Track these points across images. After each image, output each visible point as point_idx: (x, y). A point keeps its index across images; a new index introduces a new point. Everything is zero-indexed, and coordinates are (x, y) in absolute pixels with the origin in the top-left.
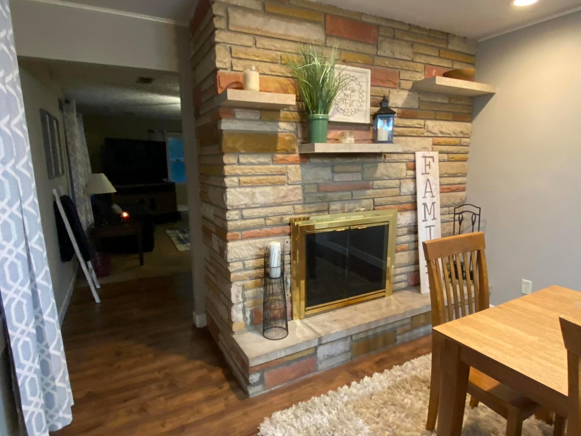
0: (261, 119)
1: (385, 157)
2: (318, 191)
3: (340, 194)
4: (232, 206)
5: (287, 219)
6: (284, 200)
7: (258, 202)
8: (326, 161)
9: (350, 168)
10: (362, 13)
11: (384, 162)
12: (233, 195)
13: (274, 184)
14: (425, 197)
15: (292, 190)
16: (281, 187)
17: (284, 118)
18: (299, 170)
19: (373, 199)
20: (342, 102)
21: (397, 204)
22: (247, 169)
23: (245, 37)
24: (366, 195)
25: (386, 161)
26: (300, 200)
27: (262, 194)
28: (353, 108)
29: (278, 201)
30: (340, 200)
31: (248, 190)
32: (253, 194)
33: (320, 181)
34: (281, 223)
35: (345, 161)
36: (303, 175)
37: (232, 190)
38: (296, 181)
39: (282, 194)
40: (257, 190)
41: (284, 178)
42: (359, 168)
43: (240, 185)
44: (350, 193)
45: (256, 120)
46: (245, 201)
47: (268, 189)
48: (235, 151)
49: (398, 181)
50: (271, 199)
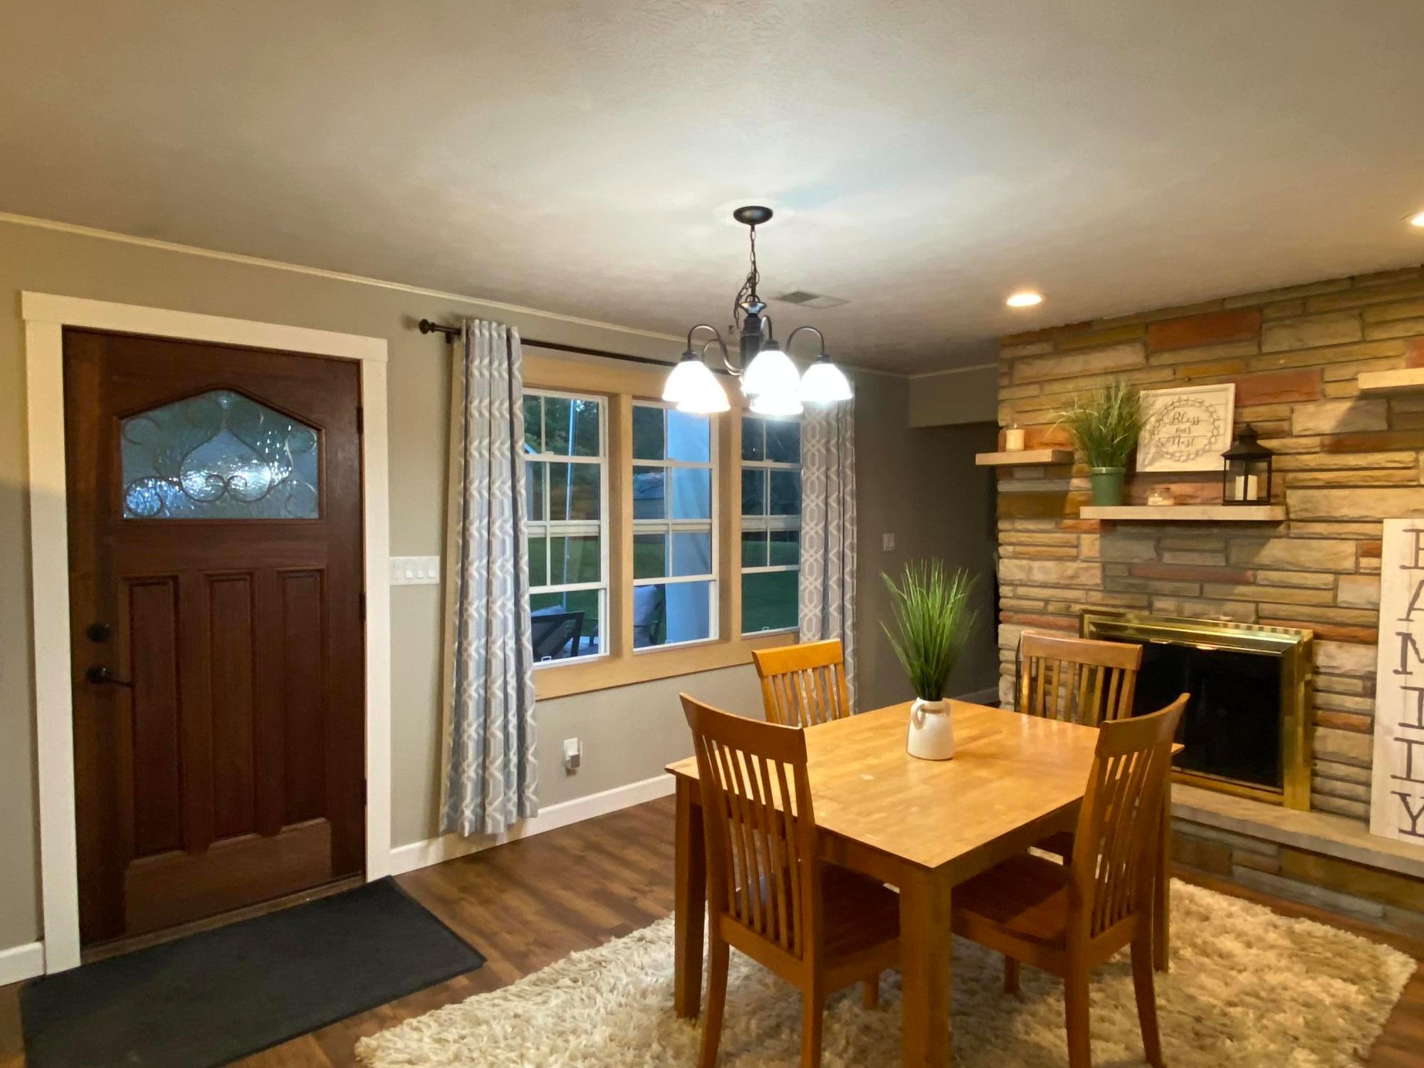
0: (1045, 478)
1: (1289, 527)
2: (1131, 575)
3: (1178, 584)
4: (1005, 580)
5: (1077, 608)
6: (1073, 582)
7: (1034, 578)
8: (1148, 530)
9: (1193, 544)
10: (1224, 299)
11: (1288, 536)
12: (1006, 567)
13: (1059, 559)
14: (1408, 619)
15: (1086, 569)
16: (1069, 564)
17: (1078, 472)
18: (1098, 543)
19: (1257, 603)
20: (1171, 443)
21: (1329, 624)
22: (1024, 537)
23: (1032, 387)
24: (1231, 594)
25: (1292, 535)
26: (1097, 585)
27: (1041, 569)
28: (1192, 449)
29: (1062, 582)
30: (1174, 595)
31: (1024, 562)
32: (1030, 568)
33: (1136, 561)
34: (1067, 613)
35: (1188, 532)
36: (1102, 551)
37: (1006, 560)
38: (1093, 558)
39: (1070, 572)
40: (1036, 564)
41: (1073, 551)
42: (1218, 545)
43: (1016, 556)
44: (1197, 586)
45: (1038, 479)
46: (1019, 575)
47: (1049, 564)
48: (1011, 517)
49: (1330, 578)
50: (1053, 578)
